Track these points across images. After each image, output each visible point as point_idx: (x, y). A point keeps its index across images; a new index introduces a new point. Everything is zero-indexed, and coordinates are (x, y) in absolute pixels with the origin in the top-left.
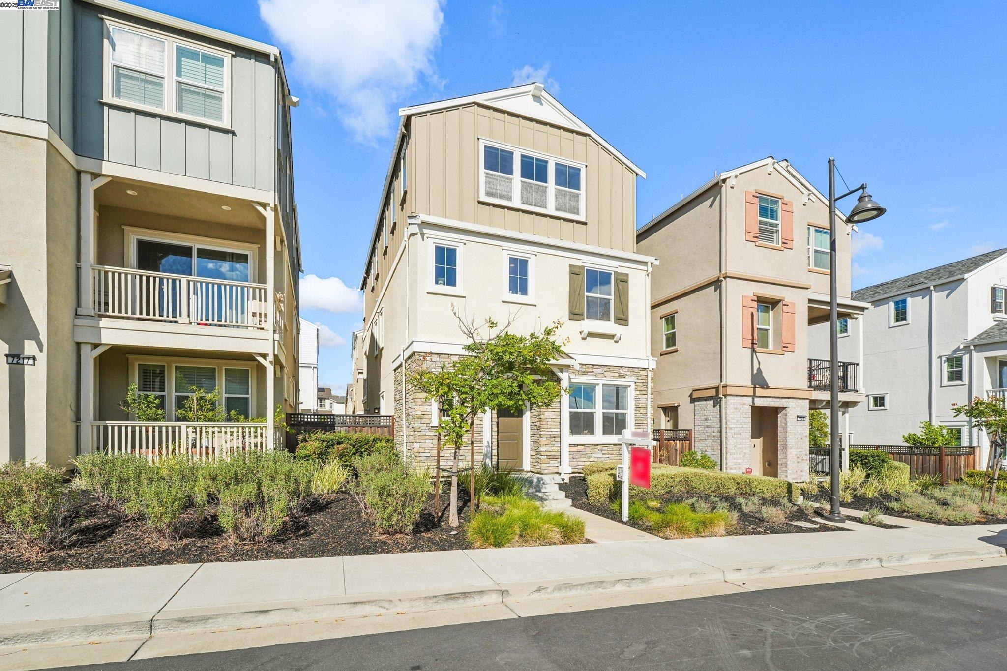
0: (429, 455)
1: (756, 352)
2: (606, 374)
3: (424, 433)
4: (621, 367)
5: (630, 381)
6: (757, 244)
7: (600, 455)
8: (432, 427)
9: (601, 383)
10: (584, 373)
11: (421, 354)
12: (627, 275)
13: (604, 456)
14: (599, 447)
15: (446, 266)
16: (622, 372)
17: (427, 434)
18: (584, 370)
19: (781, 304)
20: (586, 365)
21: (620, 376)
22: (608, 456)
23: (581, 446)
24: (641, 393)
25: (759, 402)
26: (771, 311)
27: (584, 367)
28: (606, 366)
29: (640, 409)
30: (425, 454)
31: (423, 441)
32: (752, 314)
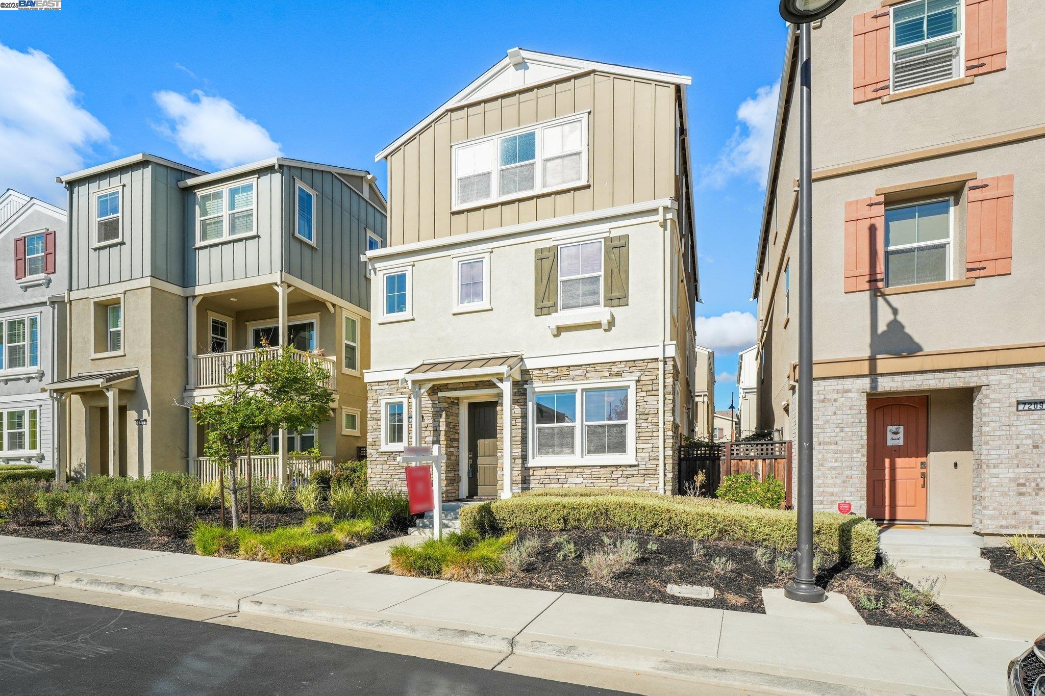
0: (379, 479)
1: (883, 295)
2: (588, 375)
3: (375, 459)
4: (614, 363)
5: (629, 380)
6: (886, 99)
7: (579, 480)
8: (381, 452)
9: (579, 388)
10: (557, 378)
11: (372, 384)
12: (627, 237)
13: (585, 481)
14: (577, 470)
15: (396, 294)
16: (615, 369)
17: (377, 459)
18: (556, 374)
19: (966, 188)
20: (558, 367)
21: (611, 375)
22: (591, 481)
23: (551, 470)
24: (649, 393)
25: (886, 385)
26: (952, 209)
27: (556, 370)
28: (589, 365)
29: (647, 416)
30: (375, 479)
31: (375, 466)
32: (872, 229)
